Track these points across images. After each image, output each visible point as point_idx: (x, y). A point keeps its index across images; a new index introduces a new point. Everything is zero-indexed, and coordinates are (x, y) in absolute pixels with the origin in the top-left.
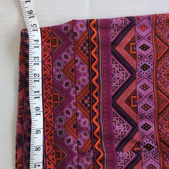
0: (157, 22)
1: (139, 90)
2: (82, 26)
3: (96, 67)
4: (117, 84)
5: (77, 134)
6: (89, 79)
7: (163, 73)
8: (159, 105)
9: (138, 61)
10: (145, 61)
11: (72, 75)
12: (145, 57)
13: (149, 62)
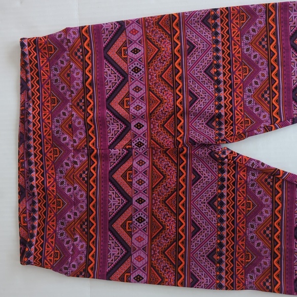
0: (147, 25)
1: (132, 92)
2: (74, 33)
3: (90, 71)
4: (110, 87)
5: (73, 133)
6: (83, 83)
7: (155, 75)
8: (149, 106)
9: (129, 64)
10: (136, 64)
12: (136, 60)
13: (139, 64)
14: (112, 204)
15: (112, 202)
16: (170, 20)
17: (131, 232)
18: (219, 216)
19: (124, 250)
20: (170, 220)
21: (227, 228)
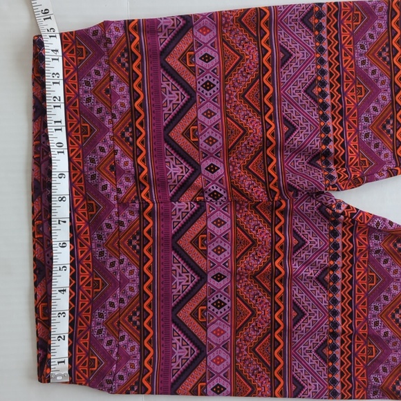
0: (223, 22)
1: (202, 118)
2: (117, 29)
3: (139, 86)
4: (170, 110)
5: (116, 179)
6: (131, 103)
7: (235, 94)
8: (228, 137)
9: (197, 77)
10: (208, 77)
11: (105, 98)
12: (208, 71)
13: (213, 78)
14: (178, 283)
15: (177, 279)
16: (257, 16)
17: (206, 322)
18: (331, 295)
19: (195, 350)
20: (262, 301)
21: (342, 312)
